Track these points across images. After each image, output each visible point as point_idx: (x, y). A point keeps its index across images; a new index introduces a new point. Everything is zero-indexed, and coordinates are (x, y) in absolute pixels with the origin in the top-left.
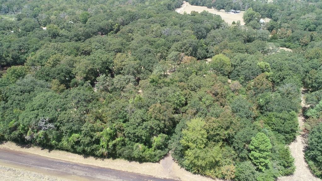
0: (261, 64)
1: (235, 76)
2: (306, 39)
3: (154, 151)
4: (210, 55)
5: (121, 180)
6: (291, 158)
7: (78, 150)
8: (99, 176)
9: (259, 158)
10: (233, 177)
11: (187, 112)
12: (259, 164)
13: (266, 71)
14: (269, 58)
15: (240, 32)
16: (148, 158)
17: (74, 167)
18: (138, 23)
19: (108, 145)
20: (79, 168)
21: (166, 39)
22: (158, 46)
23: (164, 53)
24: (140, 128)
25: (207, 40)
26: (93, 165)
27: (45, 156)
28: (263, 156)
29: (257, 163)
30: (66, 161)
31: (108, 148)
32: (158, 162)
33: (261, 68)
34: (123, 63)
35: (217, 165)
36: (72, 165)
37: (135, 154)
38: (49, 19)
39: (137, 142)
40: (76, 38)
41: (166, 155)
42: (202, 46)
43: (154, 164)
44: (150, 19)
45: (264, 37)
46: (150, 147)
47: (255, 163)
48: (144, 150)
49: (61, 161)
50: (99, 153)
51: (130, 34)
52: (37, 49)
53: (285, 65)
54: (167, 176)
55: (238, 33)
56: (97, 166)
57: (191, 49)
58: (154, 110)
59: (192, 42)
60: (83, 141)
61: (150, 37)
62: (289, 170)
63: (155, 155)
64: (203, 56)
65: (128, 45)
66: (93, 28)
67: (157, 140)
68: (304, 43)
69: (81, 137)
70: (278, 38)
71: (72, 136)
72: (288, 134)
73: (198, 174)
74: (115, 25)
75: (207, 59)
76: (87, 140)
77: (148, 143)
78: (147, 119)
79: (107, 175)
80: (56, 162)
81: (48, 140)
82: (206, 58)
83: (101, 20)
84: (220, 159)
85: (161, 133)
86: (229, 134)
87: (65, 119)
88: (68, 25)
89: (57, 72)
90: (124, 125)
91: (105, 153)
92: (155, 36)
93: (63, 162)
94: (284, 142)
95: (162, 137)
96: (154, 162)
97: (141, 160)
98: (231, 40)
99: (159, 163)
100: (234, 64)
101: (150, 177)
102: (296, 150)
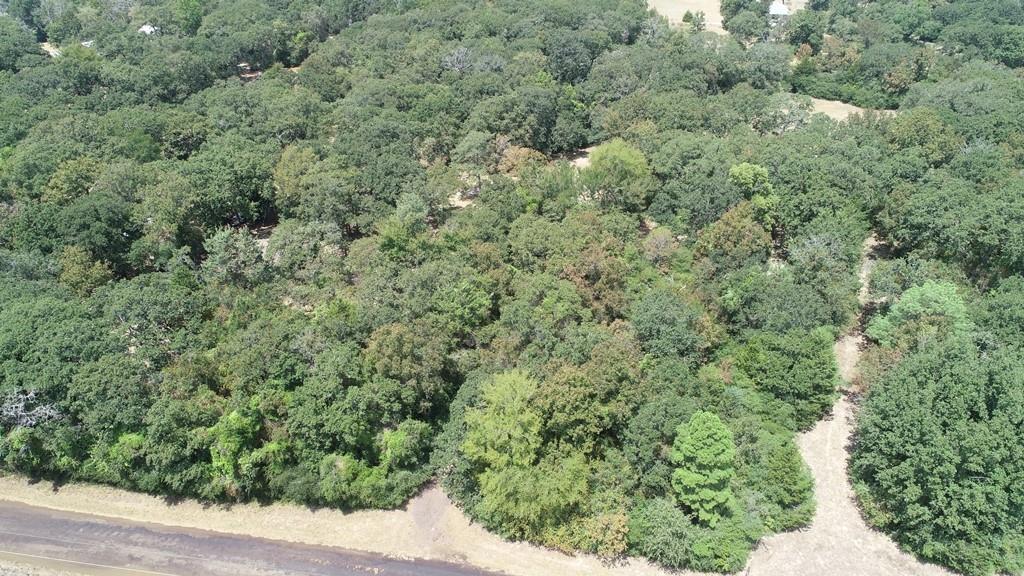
0: (742, 170)
1: (664, 212)
2: (902, 73)
3: (387, 477)
4: (596, 137)
5: (281, 572)
6: (802, 479)
7: (142, 484)
8: (213, 564)
9: (697, 490)
10: (622, 549)
11: (494, 344)
12: (697, 505)
13: (758, 192)
14: (769, 149)
15: (694, 56)
16: (369, 497)
17: (134, 537)
18: (369, 30)
19: (237, 467)
20: (149, 540)
21: (454, 86)
22: (429, 113)
23: (447, 134)
24: (337, 409)
25: (590, 86)
26: (193, 528)
27: (41, 504)
28: (709, 481)
29: (694, 502)
30: (109, 519)
31: (237, 476)
32: (403, 506)
33: (741, 185)
34: (304, 180)
35: (578, 513)
36: (126, 530)
37: (326, 488)
38: (74, 20)
39: (331, 450)
40: (157, 90)
41: (427, 484)
42: (571, 107)
43: (388, 514)
44: (410, 15)
45: (772, 69)
46: (374, 462)
47: (688, 503)
48: (355, 476)
49: (92, 521)
50: (213, 488)
51: (340, 70)
52: (20, 136)
53: (819, 169)
54: (426, 553)
55: (689, 60)
56: (208, 529)
57: (531, 118)
58: (381, 345)
59: (537, 97)
60: (154, 457)
61: (402, 80)
62: (795, 514)
63: (390, 489)
64: (572, 141)
65: (329, 111)
66: (218, 53)
67: (394, 440)
68: (897, 86)
69: (146, 444)
70: (816, 71)
71: (121, 439)
72: (803, 401)
73: (522, 538)
74: (295, 35)
75: (587, 150)
76: (167, 453)
77: (365, 451)
78: (359, 379)
79: (238, 558)
80: (75, 524)
81: (46, 456)
82: (586, 145)
83: (246, 21)
84: (579, 498)
85: (409, 420)
86: (613, 417)
87: (90, 390)
88: (133, 44)
89: (78, 221)
90: (289, 397)
91: (230, 488)
92: (418, 76)
93: (100, 521)
94: (791, 422)
95: (410, 432)
96: (388, 509)
97: (347, 504)
98: (665, 85)
99: (406, 510)
100: (660, 170)
101: (374, 559)
102: (828, 446)
